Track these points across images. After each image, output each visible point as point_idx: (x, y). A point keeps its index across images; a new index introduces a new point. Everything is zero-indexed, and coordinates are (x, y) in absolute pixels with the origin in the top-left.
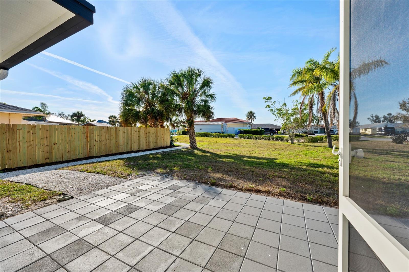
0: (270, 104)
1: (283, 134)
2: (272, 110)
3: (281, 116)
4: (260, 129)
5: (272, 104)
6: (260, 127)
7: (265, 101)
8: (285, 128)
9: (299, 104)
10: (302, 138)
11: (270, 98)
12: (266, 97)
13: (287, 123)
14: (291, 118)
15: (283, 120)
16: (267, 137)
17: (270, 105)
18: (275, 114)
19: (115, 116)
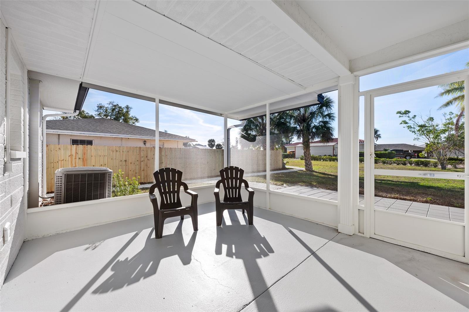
0: (407, 119)
1: (428, 157)
2: (409, 127)
3: (424, 133)
4: (389, 151)
5: (410, 119)
6: (387, 149)
7: (400, 116)
8: (431, 149)
9: (454, 117)
10: (461, 163)
11: (407, 112)
12: (401, 111)
13: (434, 142)
14: (441, 135)
15: (429, 139)
16: (402, 161)
17: (407, 121)
18: (415, 132)
19: (213, 140)
